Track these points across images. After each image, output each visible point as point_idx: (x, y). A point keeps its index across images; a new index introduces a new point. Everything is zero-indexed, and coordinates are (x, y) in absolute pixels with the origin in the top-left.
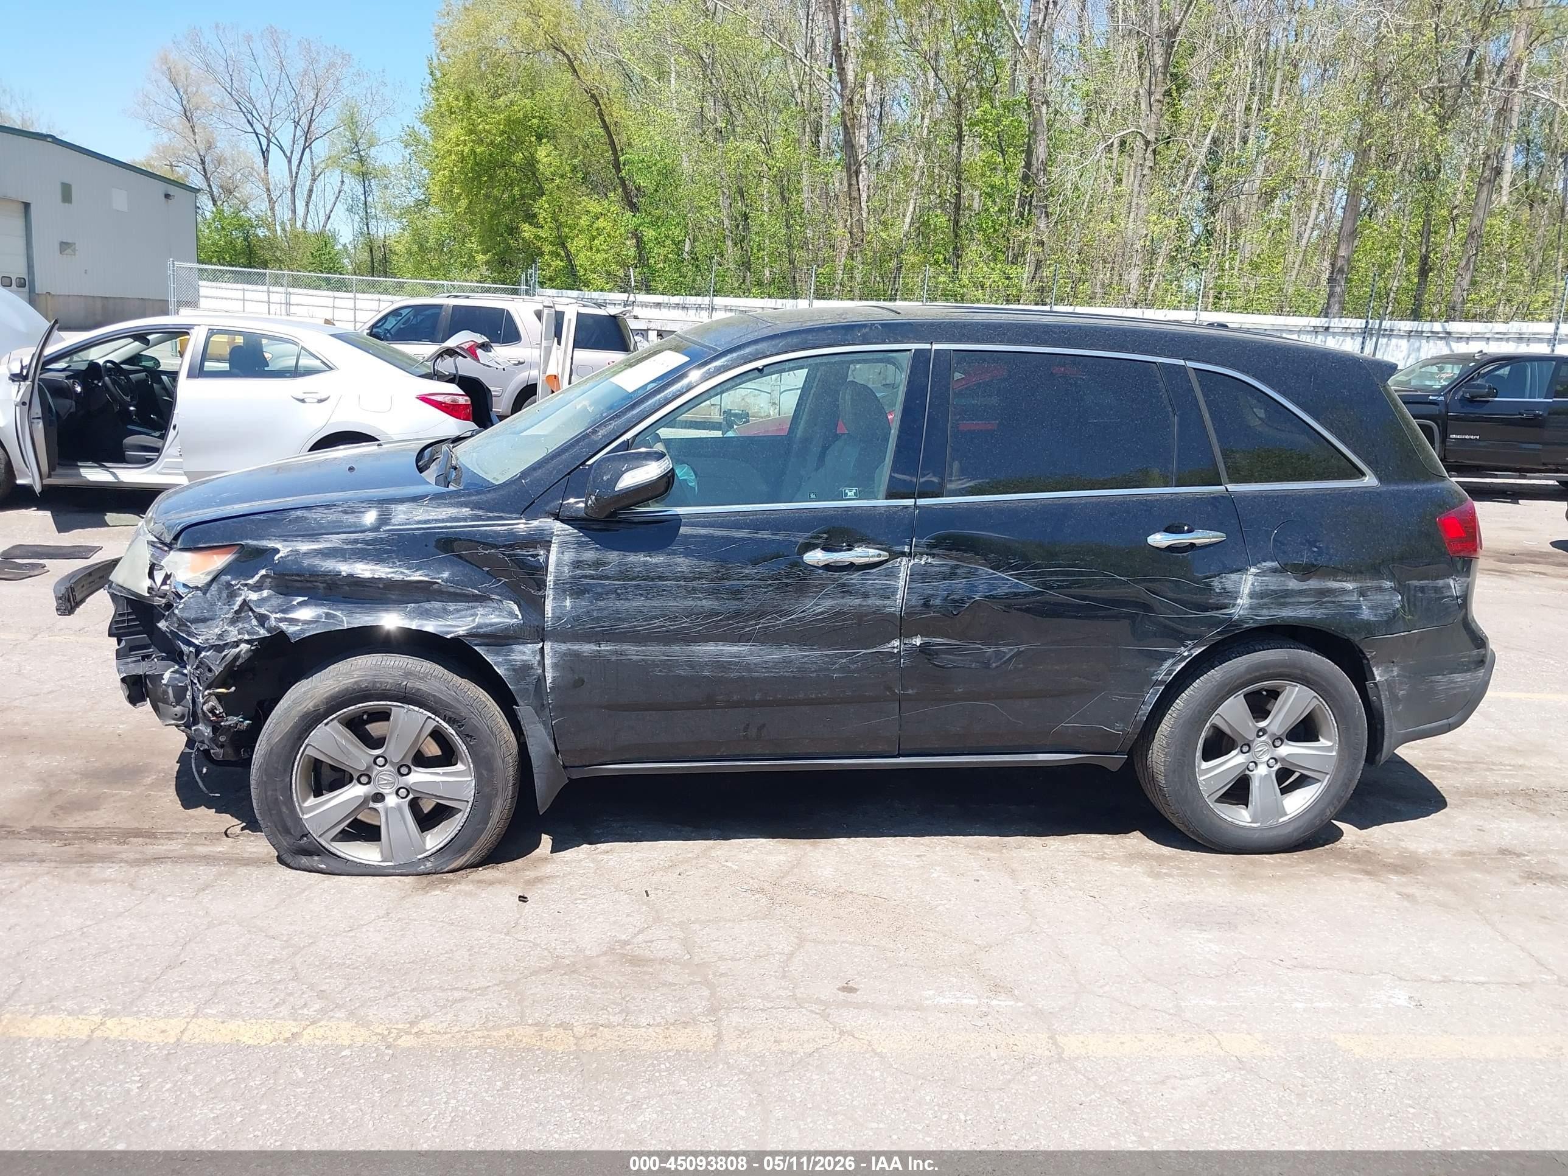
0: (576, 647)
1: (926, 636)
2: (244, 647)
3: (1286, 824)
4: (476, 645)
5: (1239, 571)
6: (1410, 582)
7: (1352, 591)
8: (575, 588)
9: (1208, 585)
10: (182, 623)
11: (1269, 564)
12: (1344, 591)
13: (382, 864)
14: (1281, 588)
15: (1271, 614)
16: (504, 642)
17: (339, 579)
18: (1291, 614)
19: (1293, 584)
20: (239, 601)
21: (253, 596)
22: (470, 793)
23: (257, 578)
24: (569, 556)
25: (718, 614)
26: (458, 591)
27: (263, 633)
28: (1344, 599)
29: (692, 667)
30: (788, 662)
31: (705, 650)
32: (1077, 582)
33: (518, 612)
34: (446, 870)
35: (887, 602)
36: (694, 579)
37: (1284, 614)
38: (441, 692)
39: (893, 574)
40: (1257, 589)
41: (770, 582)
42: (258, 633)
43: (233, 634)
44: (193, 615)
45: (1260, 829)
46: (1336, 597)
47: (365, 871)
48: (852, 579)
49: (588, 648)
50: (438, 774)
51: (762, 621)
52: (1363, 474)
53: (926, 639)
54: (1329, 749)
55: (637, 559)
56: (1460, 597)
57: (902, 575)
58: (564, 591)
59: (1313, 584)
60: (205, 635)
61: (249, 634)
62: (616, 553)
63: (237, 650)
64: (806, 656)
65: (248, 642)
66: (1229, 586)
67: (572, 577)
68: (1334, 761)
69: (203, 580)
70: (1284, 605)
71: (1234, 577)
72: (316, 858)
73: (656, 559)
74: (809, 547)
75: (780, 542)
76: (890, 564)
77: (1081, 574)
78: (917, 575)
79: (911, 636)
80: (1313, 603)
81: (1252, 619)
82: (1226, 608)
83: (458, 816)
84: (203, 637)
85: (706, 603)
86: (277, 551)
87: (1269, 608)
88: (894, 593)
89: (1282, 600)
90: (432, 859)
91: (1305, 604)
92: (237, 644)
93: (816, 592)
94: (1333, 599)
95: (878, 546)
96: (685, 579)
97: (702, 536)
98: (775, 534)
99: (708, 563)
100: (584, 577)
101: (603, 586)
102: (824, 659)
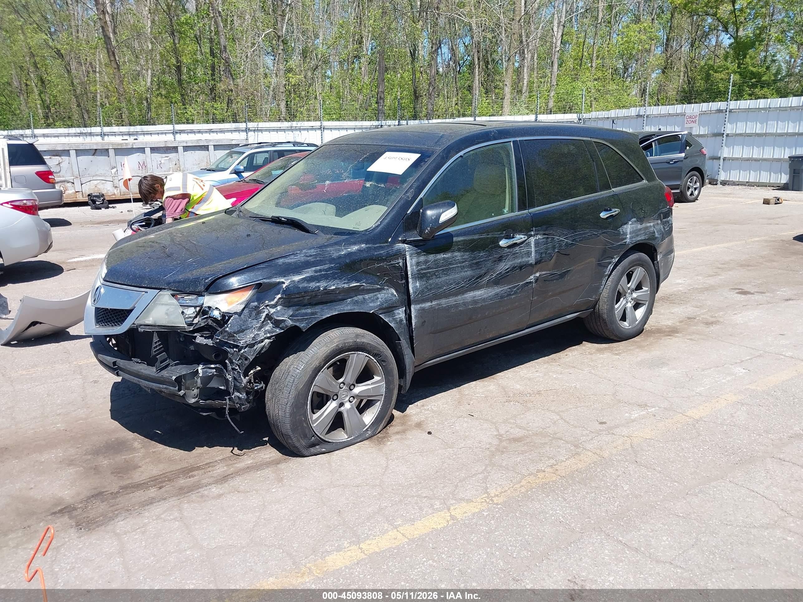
0: (423, 305)
1: (540, 271)
2: (267, 341)
3: (636, 324)
4: (380, 314)
5: (626, 223)
6: (663, 220)
7: (652, 226)
8: (420, 276)
9: (619, 231)
10: (231, 335)
11: (634, 219)
13: (349, 439)
14: (637, 228)
15: (635, 240)
16: (390, 310)
17: (320, 292)
18: (640, 239)
19: (639, 226)
20: (264, 315)
21: (272, 311)
22: (384, 390)
23: (276, 300)
24: (414, 261)
25: (474, 277)
26: (371, 288)
27: (278, 331)
28: (651, 230)
29: (465, 305)
30: (496, 295)
31: (470, 295)
33: (395, 294)
34: (377, 432)
35: (529, 259)
36: (463, 262)
37: (638, 239)
38: (372, 341)
39: (529, 245)
40: (632, 230)
41: (489, 258)
42: (275, 331)
43: (262, 335)
44: (236, 329)
45: (631, 328)
46: (649, 229)
47: (342, 446)
48: (516, 250)
49: (427, 305)
50: (369, 384)
51: (488, 277)
52: (643, 179)
53: (540, 273)
54: (647, 291)
55: (442, 256)
57: (533, 245)
58: (416, 278)
59: (644, 225)
60: (245, 339)
61: (269, 333)
62: (432, 255)
63: (263, 344)
64: (503, 290)
65: (269, 338)
66: (624, 230)
67: (418, 271)
68: (649, 296)
69: (239, 308)
71: (625, 226)
72: (317, 447)
73: (448, 255)
74: (500, 239)
75: (491, 238)
76: (527, 241)
77: (585, 234)
78: (537, 243)
79: (535, 273)
80: (644, 233)
81: (631, 243)
82: (624, 240)
83: (378, 404)
84: (244, 341)
85: (469, 273)
86: (283, 283)
87: (635, 237)
88: (531, 254)
89: (637, 234)
90: (369, 429)
91: (642, 234)
92: (262, 341)
93: (505, 259)
94: (648, 231)
95: (523, 233)
96: (460, 263)
97: (462, 241)
98: (488, 235)
99: (467, 253)
100: (422, 269)
101: (429, 273)
102: (509, 290)
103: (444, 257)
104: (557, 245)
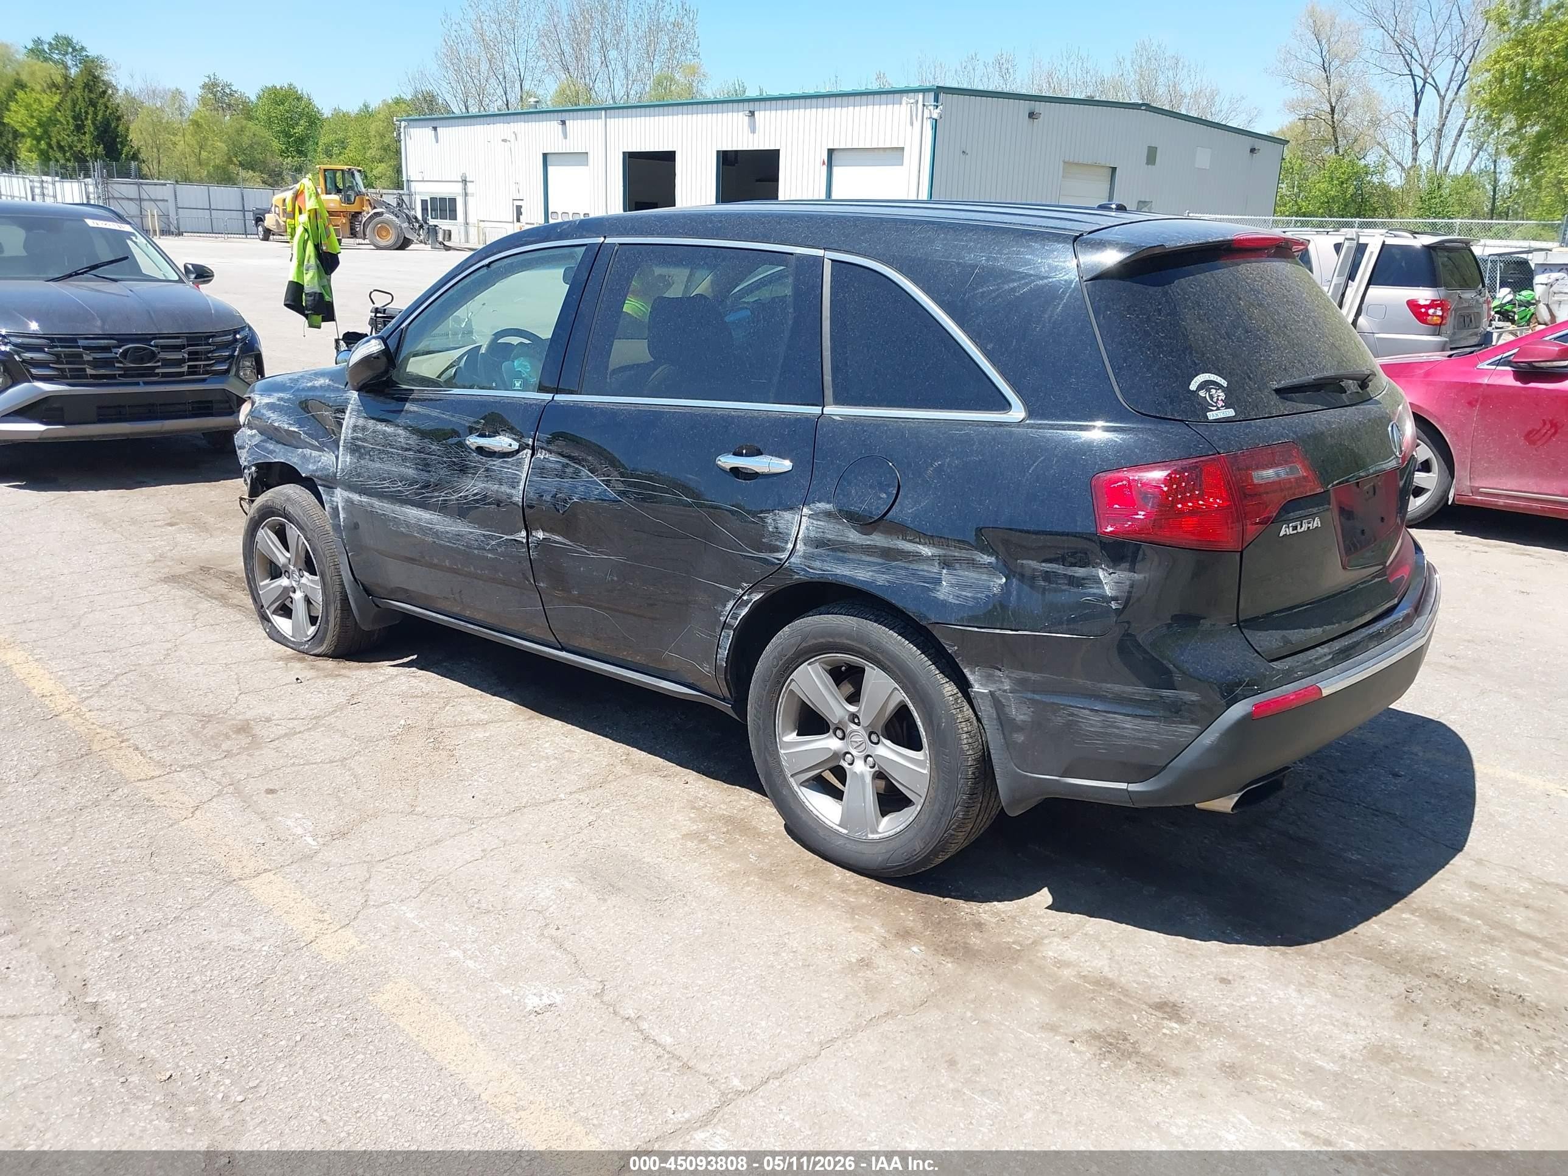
0: (351, 496)
1: (548, 532)
3: (874, 842)
4: (320, 485)
5: (792, 509)
6: (1024, 562)
7: (928, 558)
8: (352, 446)
9: (762, 519)
11: (823, 506)
12: (918, 557)
13: (289, 637)
14: (840, 538)
15: (824, 568)
16: (328, 484)
17: (269, 425)
18: (848, 573)
19: (854, 536)
22: (321, 598)
24: (352, 420)
25: (417, 482)
26: (310, 442)
28: (921, 567)
30: (459, 536)
31: (412, 514)
32: (651, 497)
34: (315, 652)
35: (514, 491)
36: (406, 450)
37: (838, 572)
38: (299, 516)
39: (520, 465)
40: (812, 534)
41: (445, 459)
45: (846, 838)
46: (910, 562)
48: (494, 465)
51: (443, 494)
52: (1008, 406)
53: (548, 535)
54: (922, 764)
55: (383, 427)
56: (1115, 599)
57: (526, 467)
58: (347, 448)
59: (877, 539)
62: (373, 421)
64: (472, 533)
66: (781, 525)
67: (352, 438)
70: (843, 561)
71: (787, 515)
72: (266, 622)
74: (471, 431)
75: (455, 424)
76: (519, 455)
77: (654, 489)
78: (537, 469)
79: (534, 529)
80: (882, 564)
81: (804, 570)
82: (778, 552)
83: (320, 615)
85: (411, 472)
87: (823, 561)
88: (519, 483)
89: (841, 554)
90: (309, 643)
91: (869, 564)
93: (473, 474)
94: (906, 565)
95: (514, 436)
96: (402, 448)
97: (414, 412)
98: (453, 416)
99: (415, 437)
100: (357, 439)
101: (364, 447)
102: (482, 538)
103: (385, 431)
104: (582, 489)
